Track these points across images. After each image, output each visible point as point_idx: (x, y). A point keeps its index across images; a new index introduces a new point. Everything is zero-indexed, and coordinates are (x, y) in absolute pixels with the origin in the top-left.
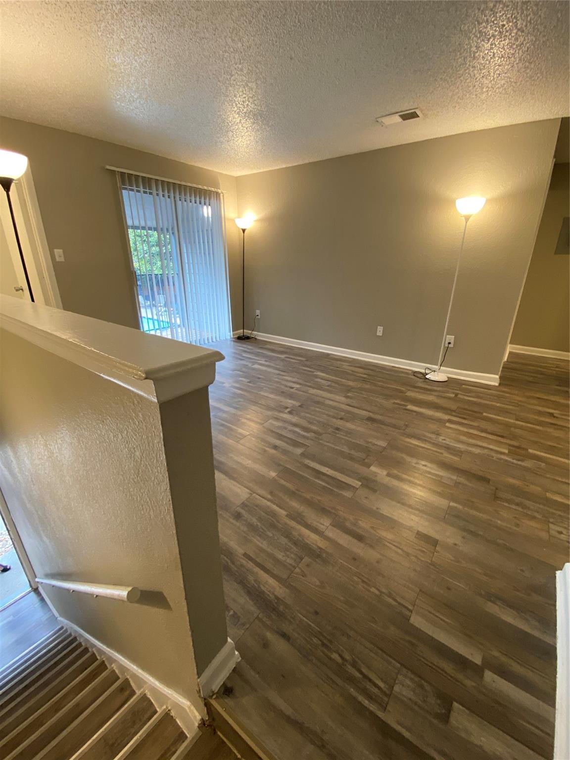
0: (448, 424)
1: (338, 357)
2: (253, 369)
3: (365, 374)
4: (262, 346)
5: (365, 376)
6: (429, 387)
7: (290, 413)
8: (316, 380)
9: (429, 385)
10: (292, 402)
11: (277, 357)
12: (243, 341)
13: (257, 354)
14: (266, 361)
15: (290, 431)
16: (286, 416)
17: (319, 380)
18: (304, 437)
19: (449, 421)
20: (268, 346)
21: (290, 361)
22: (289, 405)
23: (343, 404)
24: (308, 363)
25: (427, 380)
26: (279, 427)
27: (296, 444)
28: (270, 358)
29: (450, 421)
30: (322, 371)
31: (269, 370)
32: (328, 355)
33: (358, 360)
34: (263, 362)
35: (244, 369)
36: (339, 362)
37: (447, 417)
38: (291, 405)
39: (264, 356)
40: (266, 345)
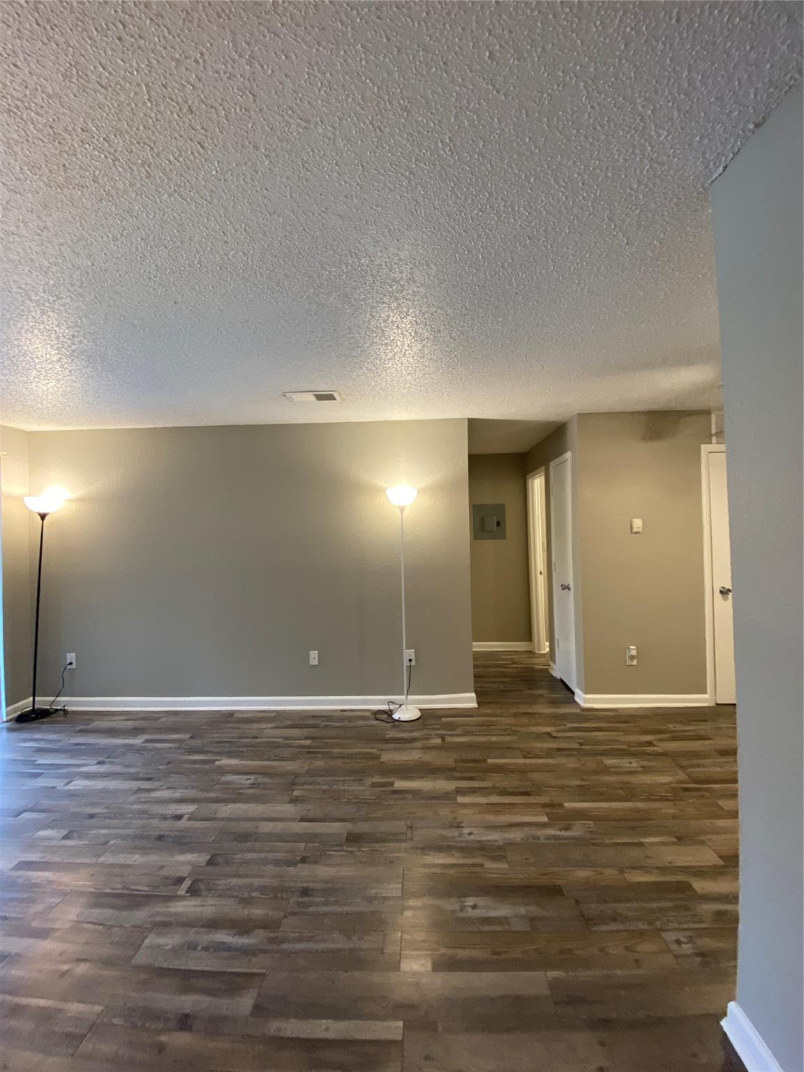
0: (460, 799)
1: (249, 715)
2: (72, 795)
3: (306, 738)
4: (82, 727)
5: (308, 742)
6: (405, 735)
7: (193, 892)
8: (224, 779)
9: (402, 731)
10: (189, 857)
11: (124, 746)
12: (33, 725)
13: (75, 751)
14: (99, 763)
15: (206, 949)
16: (186, 907)
17: (230, 778)
18: (244, 952)
19: (459, 791)
20: (97, 724)
21: (156, 749)
22: (184, 871)
23: (293, 820)
24: (198, 743)
25: (396, 723)
26: (176, 951)
27: (231, 984)
28: (107, 754)
29: (461, 792)
30: (231, 755)
31: (114, 784)
32: (231, 714)
33: (284, 712)
34: (94, 769)
35: (46, 803)
36: (255, 726)
37: (451, 786)
38: (189, 868)
39: (92, 751)
40: (93, 721)
